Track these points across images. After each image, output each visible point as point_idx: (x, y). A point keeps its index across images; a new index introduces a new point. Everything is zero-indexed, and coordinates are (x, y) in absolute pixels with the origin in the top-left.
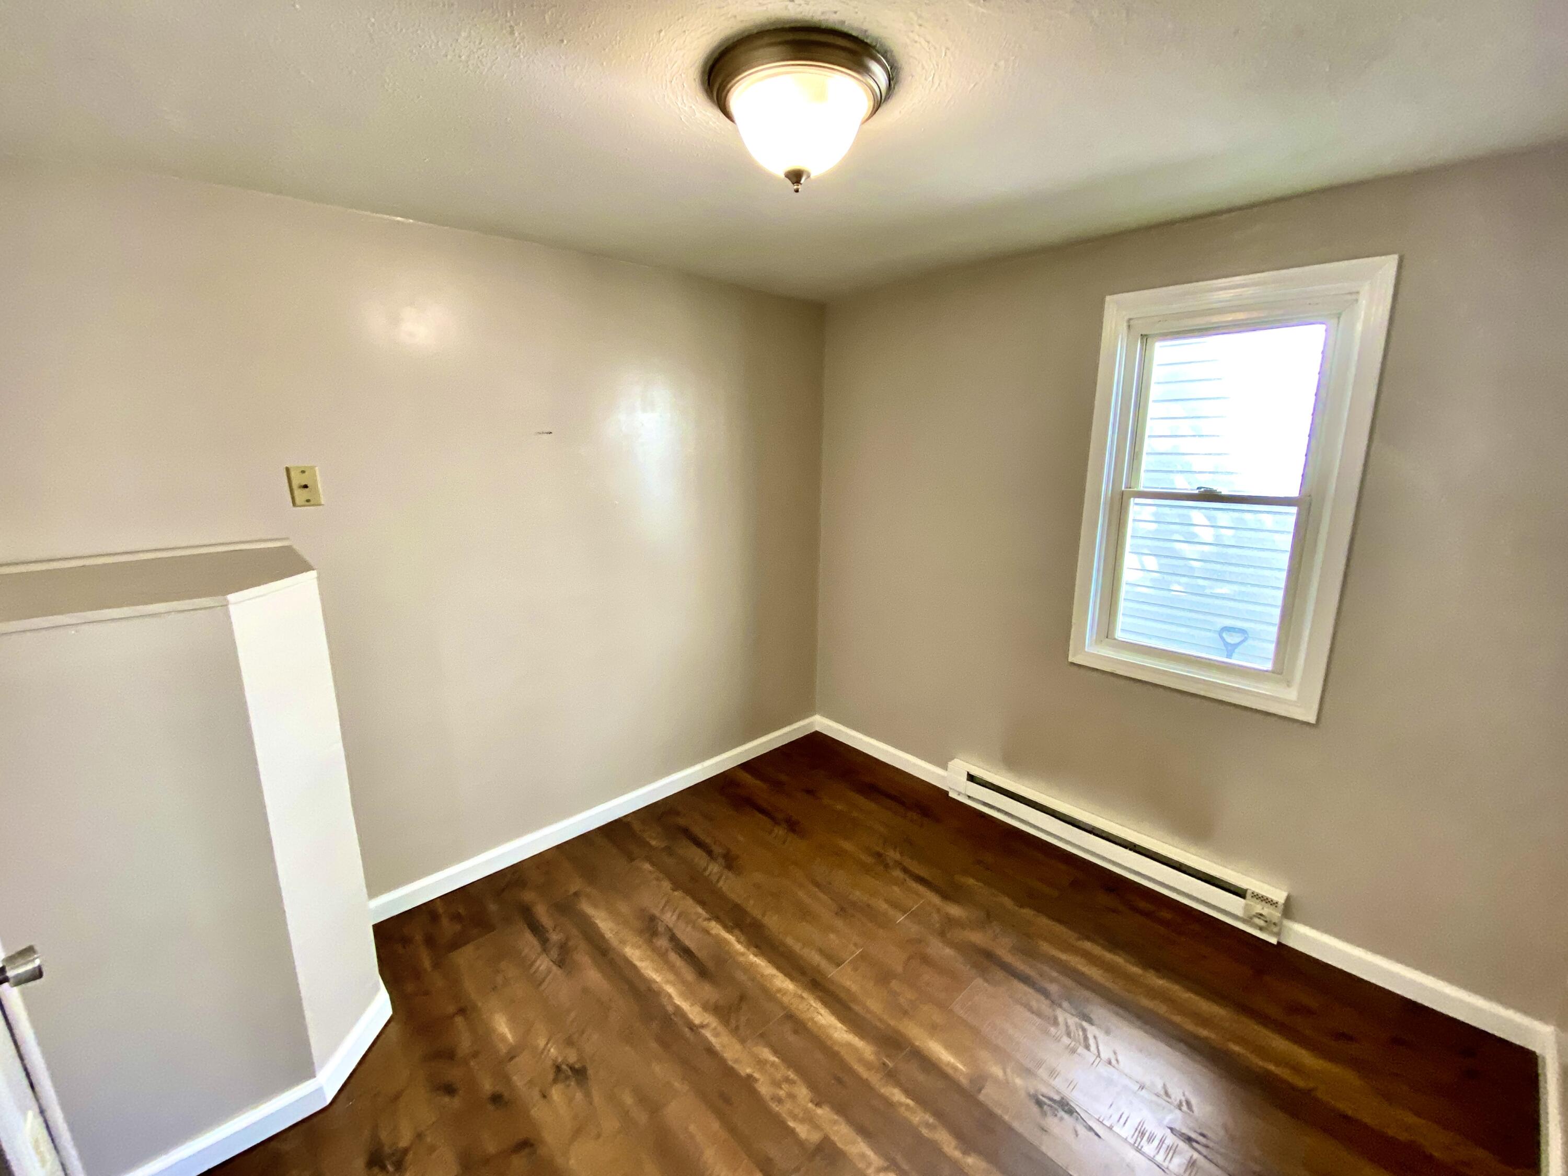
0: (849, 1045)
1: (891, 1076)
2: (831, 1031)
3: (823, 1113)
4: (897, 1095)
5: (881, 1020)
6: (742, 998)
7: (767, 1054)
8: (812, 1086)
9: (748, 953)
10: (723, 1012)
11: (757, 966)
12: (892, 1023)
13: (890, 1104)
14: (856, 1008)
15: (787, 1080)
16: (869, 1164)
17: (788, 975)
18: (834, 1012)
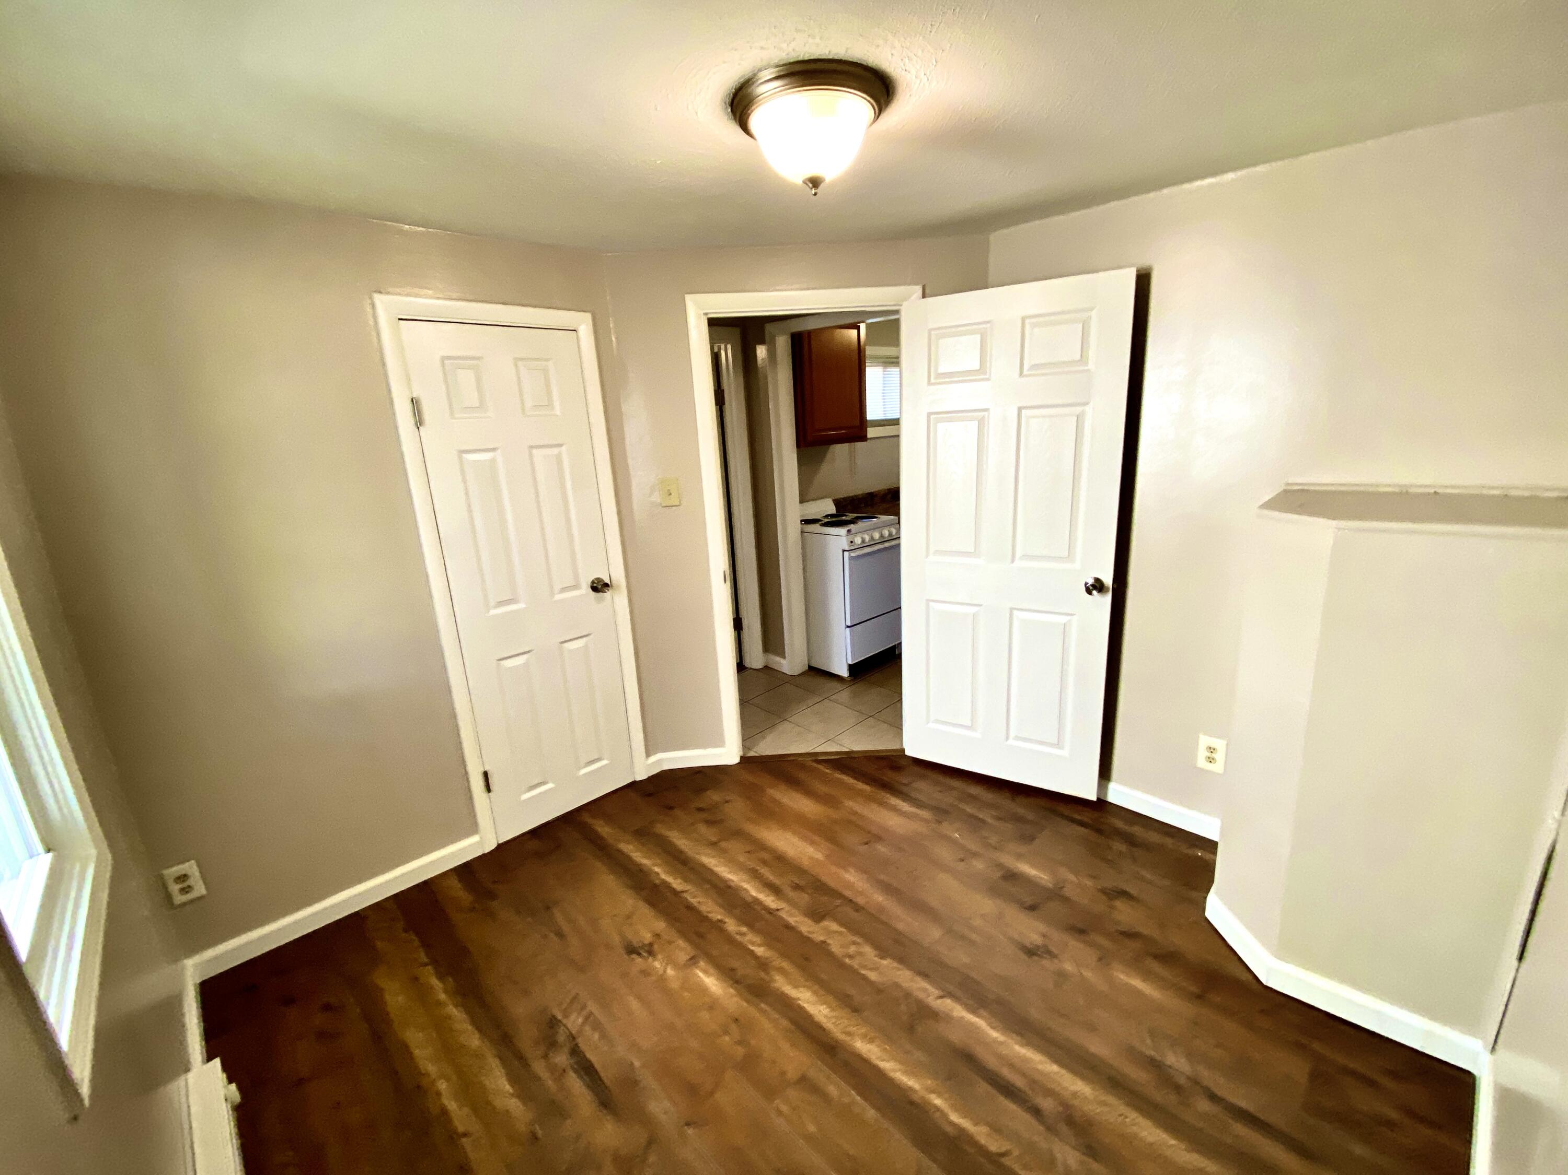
0: (796, 987)
1: (763, 965)
2: (813, 998)
3: (819, 937)
4: (760, 951)
5: (763, 1012)
6: (911, 1029)
7: (873, 976)
8: (830, 954)
9: (923, 1093)
10: (925, 1013)
11: (906, 1072)
12: (752, 1011)
13: (768, 945)
14: (785, 1023)
15: (851, 957)
16: (787, 912)
17: (866, 1061)
18: (809, 1017)
